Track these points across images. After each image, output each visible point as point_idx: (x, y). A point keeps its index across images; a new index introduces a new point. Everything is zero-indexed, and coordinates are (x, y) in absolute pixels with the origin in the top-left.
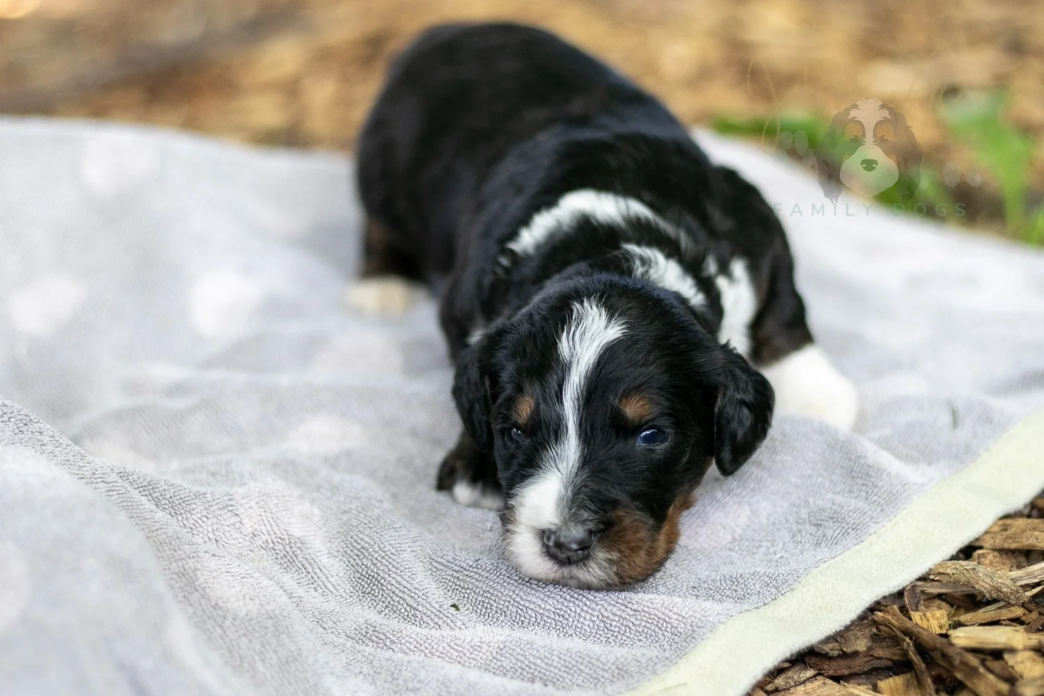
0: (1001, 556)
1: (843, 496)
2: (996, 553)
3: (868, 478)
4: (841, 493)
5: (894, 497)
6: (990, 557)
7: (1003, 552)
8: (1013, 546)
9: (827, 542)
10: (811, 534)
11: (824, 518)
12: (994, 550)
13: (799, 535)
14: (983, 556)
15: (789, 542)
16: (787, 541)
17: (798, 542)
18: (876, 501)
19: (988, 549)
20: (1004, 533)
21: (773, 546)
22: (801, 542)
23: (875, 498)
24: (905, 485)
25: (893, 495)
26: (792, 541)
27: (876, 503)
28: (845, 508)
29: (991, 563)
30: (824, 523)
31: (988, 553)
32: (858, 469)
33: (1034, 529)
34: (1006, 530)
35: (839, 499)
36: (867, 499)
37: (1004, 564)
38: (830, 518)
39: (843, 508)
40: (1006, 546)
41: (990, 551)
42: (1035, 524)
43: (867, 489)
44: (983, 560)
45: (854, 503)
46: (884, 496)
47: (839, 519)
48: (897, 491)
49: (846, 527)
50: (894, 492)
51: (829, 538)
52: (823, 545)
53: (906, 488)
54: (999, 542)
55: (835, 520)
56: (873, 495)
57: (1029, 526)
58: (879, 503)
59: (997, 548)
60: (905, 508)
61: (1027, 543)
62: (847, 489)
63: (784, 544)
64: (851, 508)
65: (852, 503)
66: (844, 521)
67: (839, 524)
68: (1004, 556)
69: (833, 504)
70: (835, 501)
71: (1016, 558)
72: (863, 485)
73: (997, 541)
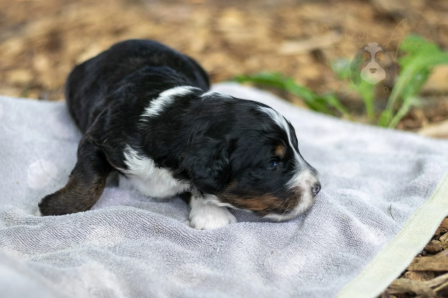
0: (417, 274)
1: (347, 253)
2: (414, 273)
3: (357, 246)
4: (346, 252)
5: (370, 253)
6: (412, 274)
7: (418, 272)
8: (422, 269)
9: (344, 273)
10: (335, 270)
11: (340, 263)
12: (414, 271)
13: (329, 270)
14: (410, 274)
15: (325, 273)
16: (324, 273)
17: (329, 274)
18: (362, 255)
19: (410, 271)
20: (417, 264)
21: (318, 275)
22: (331, 273)
23: (362, 254)
24: (373, 248)
25: (369, 252)
26: (326, 273)
27: (362, 256)
28: (350, 258)
29: (413, 277)
30: (340, 265)
31: (411, 273)
32: (352, 242)
33: (431, 261)
34: (417, 262)
35: (345, 255)
36: (358, 255)
37: (418, 277)
38: (343, 263)
39: (348, 258)
40: (419, 269)
41: (411, 272)
42: (430, 259)
43: (357, 251)
44: (409, 276)
45: (353, 256)
46: (365, 253)
47: (348, 263)
48: (370, 250)
49: (352, 267)
50: (369, 251)
51: (345, 272)
52: (342, 275)
53: (374, 249)
54: (415, 268)
55: (346, 263)
56: (360, 253)
57: (428, 260)
58: (363, 257)
59: (415, 270)
60: (375, 258)
61: (428, 268)
62: (348, 250)
63: (323, 274)
64: (352, 258)
65: (352, 256)
66: (350, 264)
67: (348, 266)
68: (418, 274)
69: (343, 256)
70: (344, 255)
71: (422, 274)
72: (355, 249)
73: (414, 267)
